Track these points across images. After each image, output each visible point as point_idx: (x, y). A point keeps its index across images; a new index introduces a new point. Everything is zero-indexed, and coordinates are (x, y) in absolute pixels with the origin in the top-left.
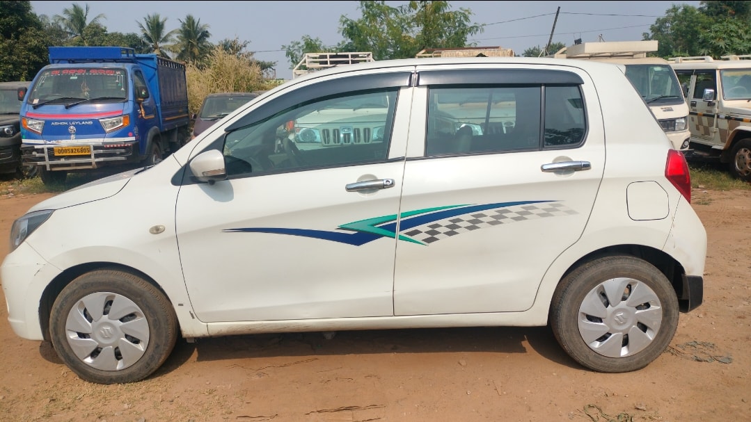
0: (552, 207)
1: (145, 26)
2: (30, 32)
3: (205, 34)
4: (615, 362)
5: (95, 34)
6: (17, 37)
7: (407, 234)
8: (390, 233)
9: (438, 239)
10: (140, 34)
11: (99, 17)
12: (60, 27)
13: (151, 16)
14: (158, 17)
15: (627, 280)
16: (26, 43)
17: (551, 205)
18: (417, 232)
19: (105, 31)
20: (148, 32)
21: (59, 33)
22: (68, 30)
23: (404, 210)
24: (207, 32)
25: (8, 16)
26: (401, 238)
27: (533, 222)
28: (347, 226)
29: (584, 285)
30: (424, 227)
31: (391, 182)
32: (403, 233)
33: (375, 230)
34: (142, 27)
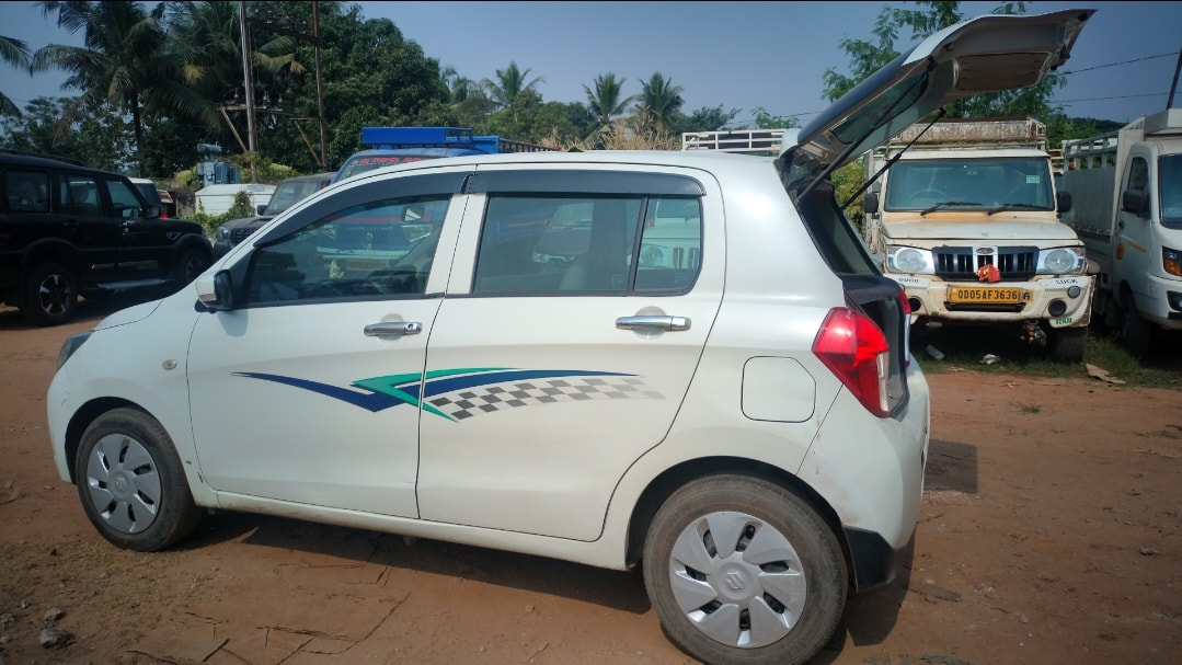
0: (626, 385)
1: (594, 92)
2: (431, 105)
3: (677, 102)
4: (728, 652)
5: (527, 105)
6: (416, 112)
7: (433, 402)
8: (412, 398)
9: (471, 415)
10: (586, 103)
11: (536, 80)
12: (485, 95)
13: (603, 76)
14: (612, 78)
15: (746, 518)
16: (426, 119)
17: (626, 380)
18: (444, 402)
19: (540, 100)
20: (598, 100)
21: (484, 104)
22: (496, 100)
23: (430, 369)
24: (678, 97)
25: (409, 85)
26: (427, 408)
27: (597, 404)
28: (366, 384)
29: (677, 514)
30: (454, 396)
31: (415, 327)
32: (427, 400)
33: (395, 392)
34: (590, 92)
